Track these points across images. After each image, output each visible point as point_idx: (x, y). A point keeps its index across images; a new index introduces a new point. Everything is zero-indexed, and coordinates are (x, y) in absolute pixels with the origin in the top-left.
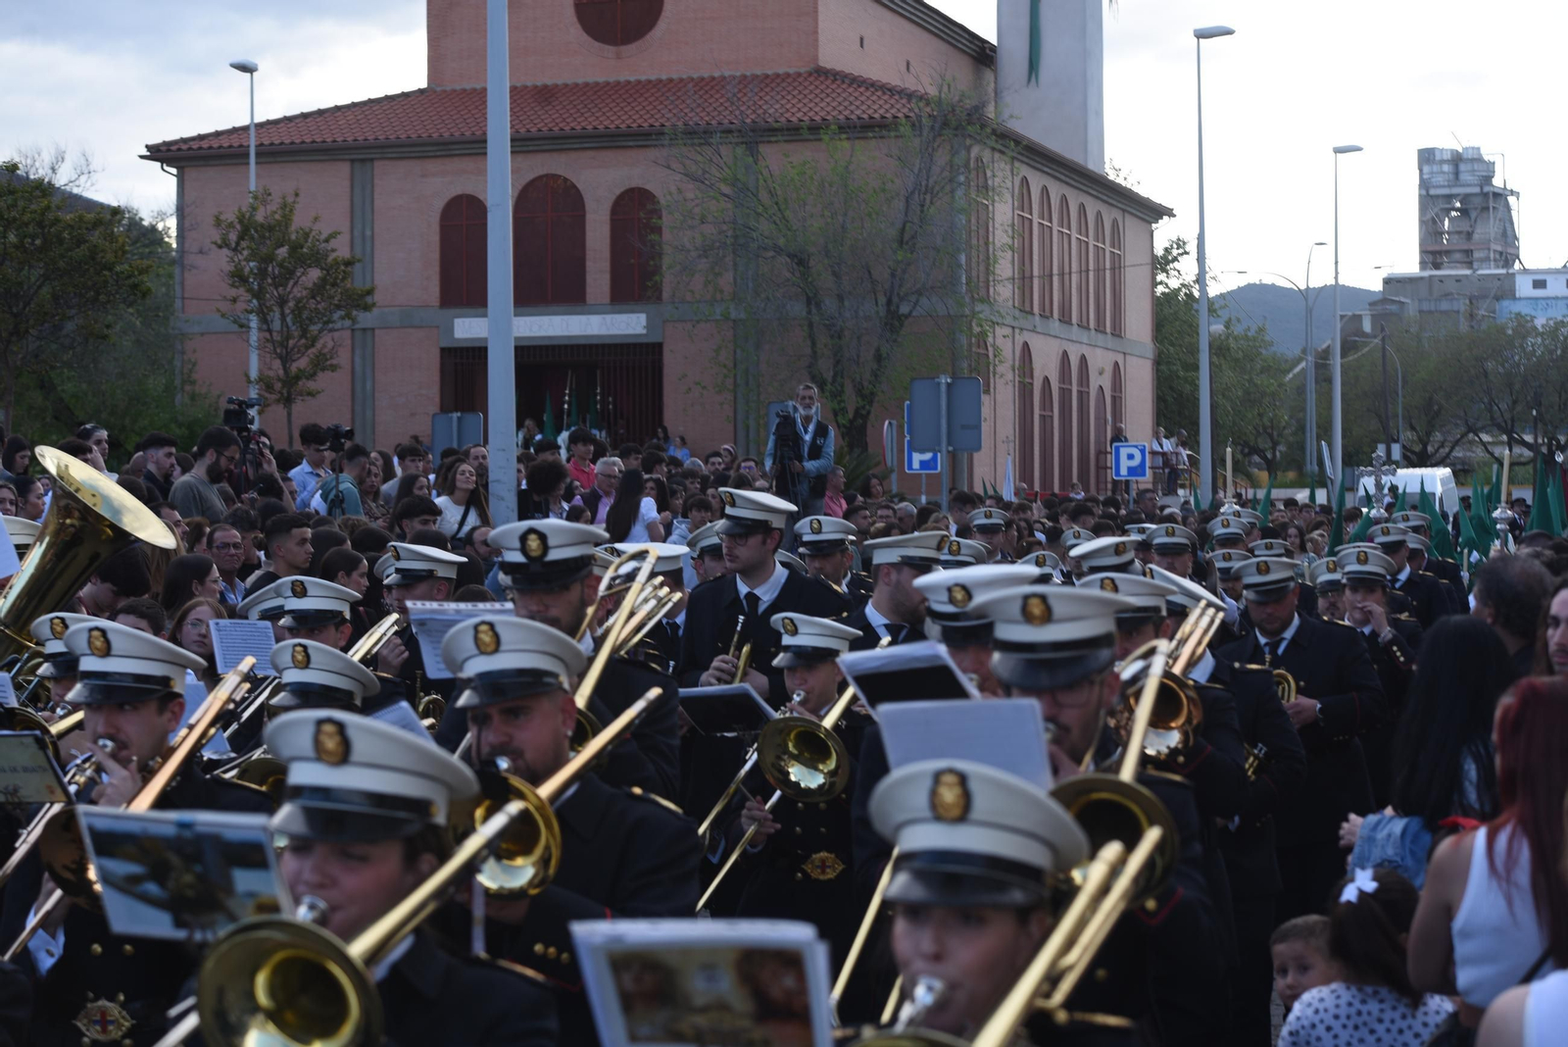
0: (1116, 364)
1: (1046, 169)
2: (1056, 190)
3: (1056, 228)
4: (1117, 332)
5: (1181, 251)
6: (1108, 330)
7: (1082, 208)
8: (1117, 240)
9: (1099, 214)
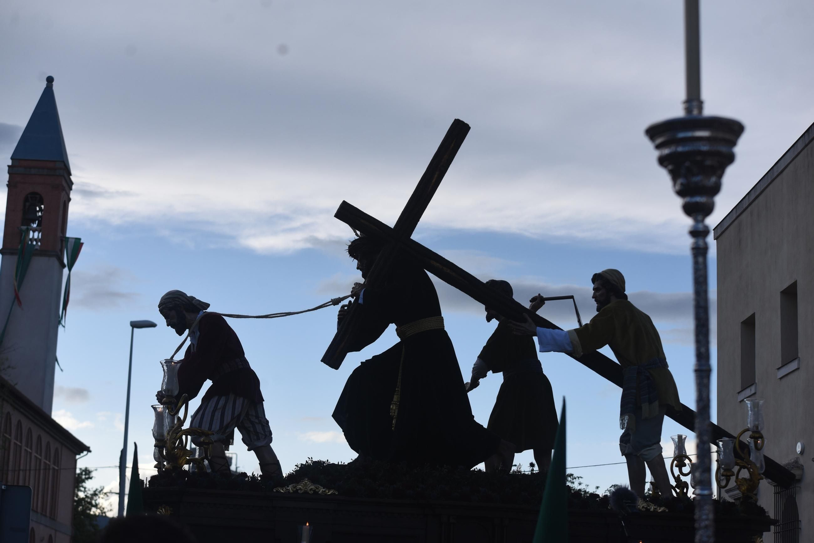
0: (51, 536)
1: (22, 410)
2: (26, 424)
3: (24, 448)
4: (53, 517)
5: (87, 476)
6: (48, 514)
7: (39, 438)
8: (57, 461)
9: (48, 443)
